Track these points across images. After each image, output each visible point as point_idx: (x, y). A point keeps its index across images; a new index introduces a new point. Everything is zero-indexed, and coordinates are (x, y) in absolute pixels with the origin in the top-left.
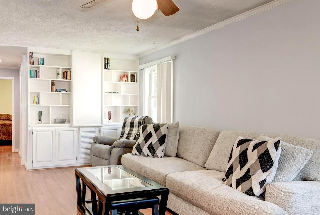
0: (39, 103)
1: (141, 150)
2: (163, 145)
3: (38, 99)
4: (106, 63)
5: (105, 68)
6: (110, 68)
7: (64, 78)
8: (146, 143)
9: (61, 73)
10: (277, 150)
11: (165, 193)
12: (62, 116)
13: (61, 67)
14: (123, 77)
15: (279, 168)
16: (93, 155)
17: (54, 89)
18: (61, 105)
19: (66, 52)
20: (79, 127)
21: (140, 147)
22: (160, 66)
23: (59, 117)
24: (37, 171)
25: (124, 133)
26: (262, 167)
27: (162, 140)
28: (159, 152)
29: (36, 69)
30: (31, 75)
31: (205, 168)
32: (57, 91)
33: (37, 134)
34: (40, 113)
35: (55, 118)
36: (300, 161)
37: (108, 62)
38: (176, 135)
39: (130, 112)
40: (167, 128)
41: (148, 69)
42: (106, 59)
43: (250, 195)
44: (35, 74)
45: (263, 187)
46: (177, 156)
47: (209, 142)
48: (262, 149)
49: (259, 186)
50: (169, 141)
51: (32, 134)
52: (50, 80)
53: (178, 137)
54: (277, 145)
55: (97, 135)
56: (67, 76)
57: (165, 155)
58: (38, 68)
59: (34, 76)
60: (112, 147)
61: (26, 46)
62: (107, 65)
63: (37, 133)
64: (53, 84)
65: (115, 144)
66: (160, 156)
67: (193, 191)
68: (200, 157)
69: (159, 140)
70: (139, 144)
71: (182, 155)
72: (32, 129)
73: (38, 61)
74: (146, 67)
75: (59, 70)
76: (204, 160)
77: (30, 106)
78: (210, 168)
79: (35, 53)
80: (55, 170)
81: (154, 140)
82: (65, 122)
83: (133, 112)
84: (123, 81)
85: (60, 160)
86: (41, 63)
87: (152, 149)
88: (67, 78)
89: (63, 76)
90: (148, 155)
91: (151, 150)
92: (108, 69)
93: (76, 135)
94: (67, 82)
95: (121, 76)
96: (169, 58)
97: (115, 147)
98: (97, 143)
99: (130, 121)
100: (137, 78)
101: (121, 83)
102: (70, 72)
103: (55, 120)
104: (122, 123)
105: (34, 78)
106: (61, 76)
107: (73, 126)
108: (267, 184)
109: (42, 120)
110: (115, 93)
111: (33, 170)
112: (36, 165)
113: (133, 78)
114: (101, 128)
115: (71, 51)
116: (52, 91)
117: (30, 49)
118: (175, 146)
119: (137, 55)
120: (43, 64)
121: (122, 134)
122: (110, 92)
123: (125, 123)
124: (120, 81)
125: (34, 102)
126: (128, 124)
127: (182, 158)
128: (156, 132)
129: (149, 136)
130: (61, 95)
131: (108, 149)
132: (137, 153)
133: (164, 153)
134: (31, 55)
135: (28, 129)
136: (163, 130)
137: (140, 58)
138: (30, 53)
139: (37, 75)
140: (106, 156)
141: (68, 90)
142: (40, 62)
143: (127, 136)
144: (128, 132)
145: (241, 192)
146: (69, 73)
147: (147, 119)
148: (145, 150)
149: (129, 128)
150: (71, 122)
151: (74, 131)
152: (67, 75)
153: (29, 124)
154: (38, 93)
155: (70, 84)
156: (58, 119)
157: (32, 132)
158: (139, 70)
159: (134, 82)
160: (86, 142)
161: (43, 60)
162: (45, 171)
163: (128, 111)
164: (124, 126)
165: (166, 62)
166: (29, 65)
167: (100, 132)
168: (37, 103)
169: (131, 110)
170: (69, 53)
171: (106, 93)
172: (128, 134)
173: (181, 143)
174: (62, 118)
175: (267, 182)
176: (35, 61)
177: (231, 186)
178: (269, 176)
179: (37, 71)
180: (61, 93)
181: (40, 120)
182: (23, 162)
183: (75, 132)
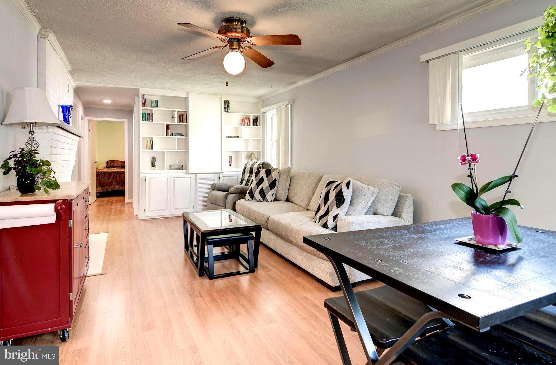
0: (152, 148)
1: (253, 195)
2: (273, 190)
3: (151, 143)
4: (226, 105)
5: (225, 111)
6: (230, 111)
7: (180, 121)
8: (258, 188)
9: (176, 115)
10: (348, 189)
11: (258, 229)
12: (178, 162)
13: (177, 110)
14: (245, 121)
15: (351, 204)
16: (211, 203)
17: (169, 133)
18: (177, 150)
19: (182, 94)
20: (196, 174)
21: (252, 192)
22: (279, 110)
23: (175, 163)
24: (151, 220)
25: (244, 179)
26: (337, 204)
27: (273, 185)
28: (269, 196)
29: (149, 112)
30: (144, 119)
31: (308, 210)
32: (172, 135)
33: (150, 182)
34: (154, 159)
35: (171, 165)
36: (367, 198)
37: (228, 104)
38: (287, 180)
39: (252, 157)
40: (278, 173)
41: (270, 113)
42: (226, 102)
43: (325, 228)
44: (148, 117)
45: (335, 220)
46: (288, 200)
47: (313, 185)
48: (338, 189)
49: (332, 219)
50: (280, 186)
51: (145, 181)
52: (164, 124)
53: (289, 181)
54: (348, 185)
55: (216, 181)
56: (183, 120)
57: (276, 200)
58: (152, 110)
59: (147, 119)
60: (228, 193)
61: (137, 88)
62: (227, 108)
63: (150, 180)
64: (168, 128)
65: (231, 190)
66: (269, 201)
67: (286, 228)
68: (305, 200)
69: (270, 185)
70: (251, 189)
71: (292, 200)
72: (145, 176)
73: (152, 103)
74: (268, 110)
75: (174, 113)
76: (307, 203)
77: (142, 151)
78: (312, 210)
79: (148, 95)
80: (170, 220)
81: (265, 185)
82: (182, 169)
83: (255, 157)
84: (244, 125)
85: (176, 209)
86: (155, 106)
87: (263, 193)
88: (183, 122)
89: (178, 120)
90: (259, 200)
91: (262, 195)
92: (228, 112)
93: (193, 182)
94: (183, 126)
95: (243, 120)
96: (286, 102)
97: (231, 193)
98: (215, 190)
99: (250, 167)
100: (260, 121)
101: (242, 126)
102: (187, 115)
103: (171, 166)
104: (242, 169)
105: (147, 122)
106: (176, 119)
107: (190, 173)
108: (339, 218)
109: (156, 167)
110: (235, 137)
111: (146, 219)
112: (150, 214)
113: (255, 121)
114: (220, 174)
115: (187, 92)
116: (166, 135)
117: (142, 91)
118: (285, 190)
119: (260, 97)
120: (157, 106)
121: (242, 180)
122: (230, 137)
123: (245, 169)
124: (241, 124)
125: (147, 147)
126: (248, 171)
127: (292, 202)
128: (267, 177)
129: (261, 181)
130: (177, 139)
131: (224, 195)
132: (250, 199)
133: (274, 197)
134: (144, 97)
135: (140, 176)
136: (274, 175)
137: (263, 100)
138: (143, 95)
139: (150, 118)
140: (221, 203)
141: (184, 135)
142: (153, 105)
143: (247, 182)
144: (247, 179)
145: (320, 227)
146: (185, 116)
147: (265, 164)
148: (257, 195)
149: (248, 175)
150: (187, 168)
151: (191, 177)
152: (183, 118)
153: (141, 171)
154: (152, 138)
155: (186, 127)
156: (174, 165)
157: (145, 179)
158: (261, 114)
159: (257, 126)
160: (204, 189)
161: (157, 102)
162: (159, 221)
163: (250, 156)
164: (244, 172)
165: (284, 106)
166: (141, 108)
167: (219, 179)
168: (150, 148)
169: (253, 155)
170: (184, 95)
171: (227, 137)
172: (248, 180)
173: (292, 187)
174: (178, 164)
175: (338, 217)
176: (148, 103)
177: (316, 222)
178: (341, 211)
179: (150, 114)
180: (177, 137)
181: (153, 166)
182: (136, 212)
183: (192, 179)
